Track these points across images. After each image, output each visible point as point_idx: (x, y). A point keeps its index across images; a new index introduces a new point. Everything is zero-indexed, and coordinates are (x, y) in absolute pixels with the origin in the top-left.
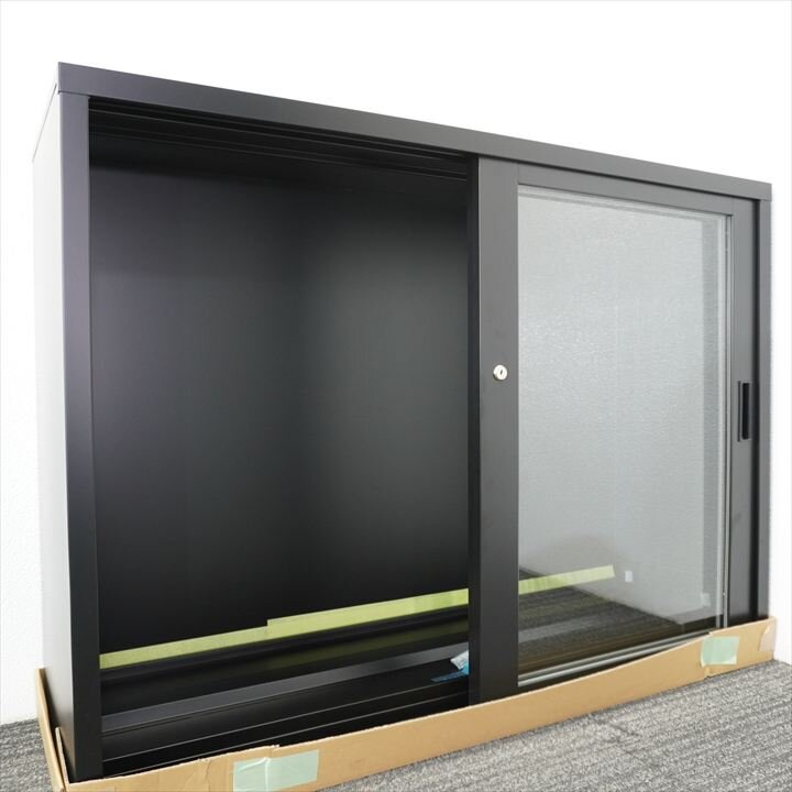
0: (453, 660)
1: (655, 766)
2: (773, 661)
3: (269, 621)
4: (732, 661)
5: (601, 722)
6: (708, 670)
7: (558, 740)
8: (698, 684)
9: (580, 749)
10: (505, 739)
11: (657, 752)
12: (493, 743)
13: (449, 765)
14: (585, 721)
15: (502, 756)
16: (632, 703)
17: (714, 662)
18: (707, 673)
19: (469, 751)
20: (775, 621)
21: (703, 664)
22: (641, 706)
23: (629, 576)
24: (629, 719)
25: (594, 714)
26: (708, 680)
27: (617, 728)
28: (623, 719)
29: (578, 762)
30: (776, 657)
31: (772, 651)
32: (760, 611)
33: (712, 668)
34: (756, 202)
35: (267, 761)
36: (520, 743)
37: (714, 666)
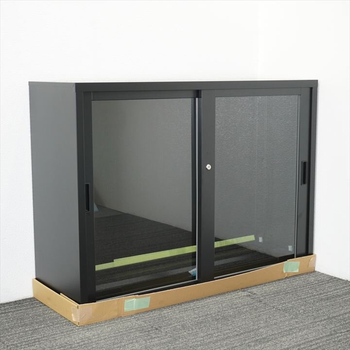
0: (189, 272)
1: (260, 301)
2: (314, 271)
3: (114, 260)
4: (297, 271)
5: (244, 291)
6: (286, 274)
7: (228, 297)
8: (282, 279)
9: (235, 298)
10: (210, 297)
11: (262, 298)
12: (206, 298)
13: (191, 304)
14: (238, 291)
15: (209, 301)
16: (256, 286)
17: (289, 271)
18: (286, 276)
19: (197, 300)
20: (315, 256)
21: (284, 272)
22: (259, 286)
23: (261, 240)
24: (254, 290)
25: (241, 289)
26: (287, 278)
27: (249, 292)
28: (252, 290)
29: (235, 302)
30: (316, 270)
31: (315, 267)
32: (309, 252)
33: (288, 274)
34: (311, 88)
35: (134, 300)
36: (215, 298)
37: (289, 273)
